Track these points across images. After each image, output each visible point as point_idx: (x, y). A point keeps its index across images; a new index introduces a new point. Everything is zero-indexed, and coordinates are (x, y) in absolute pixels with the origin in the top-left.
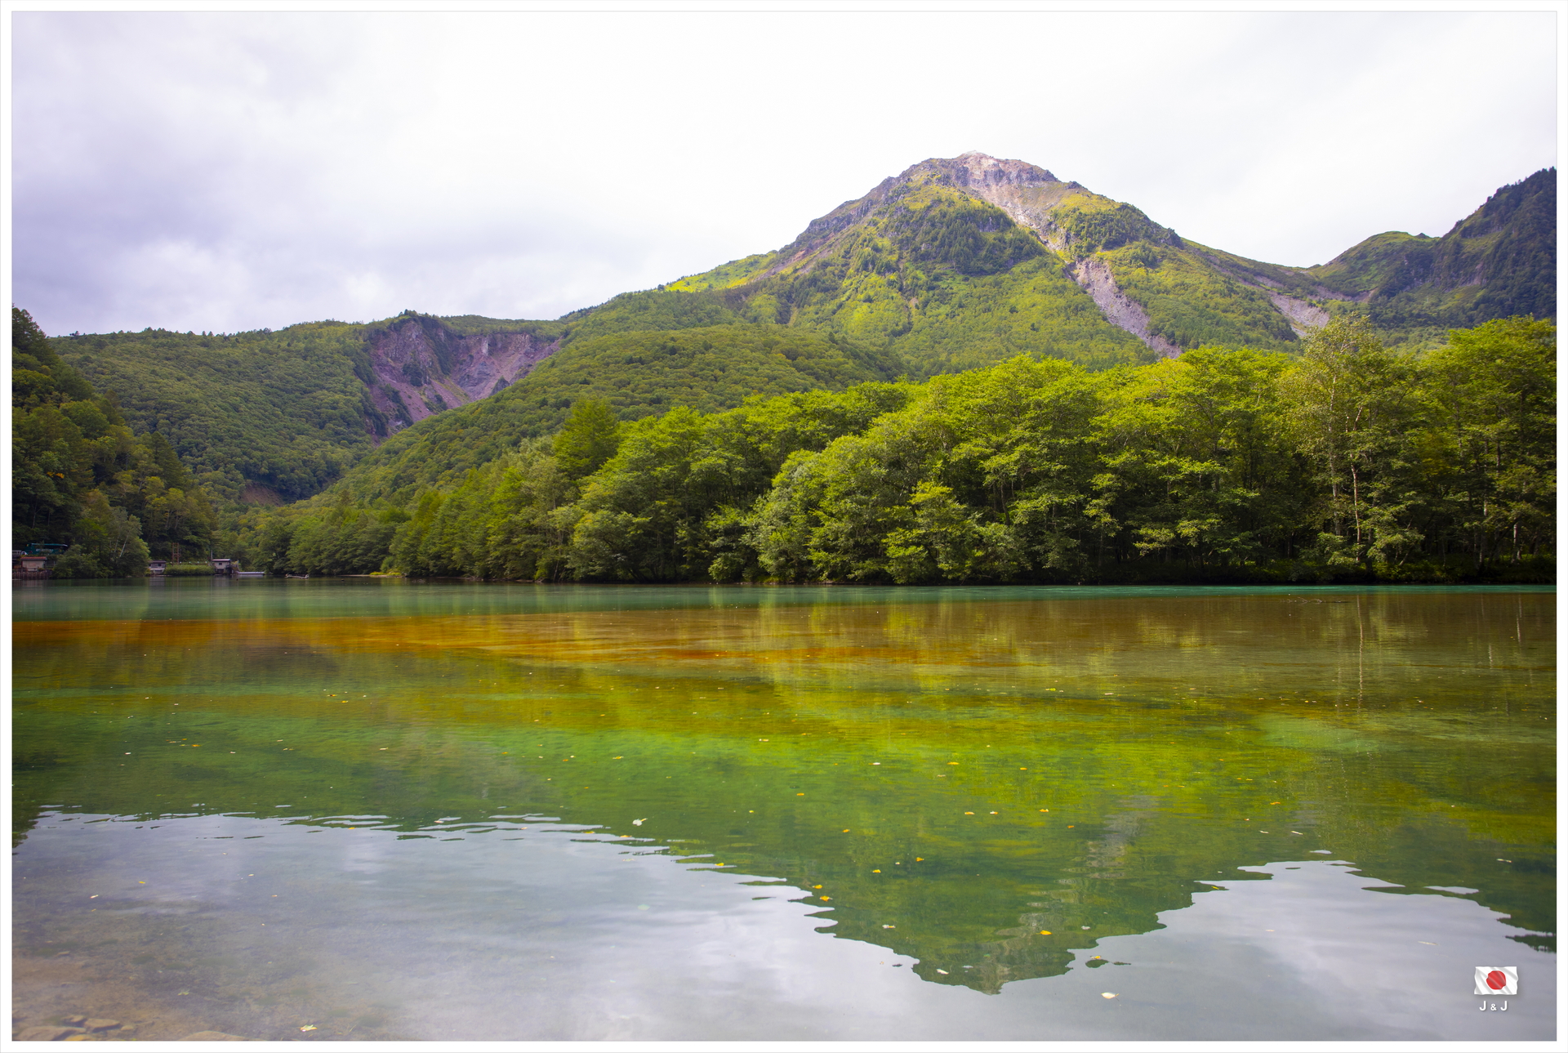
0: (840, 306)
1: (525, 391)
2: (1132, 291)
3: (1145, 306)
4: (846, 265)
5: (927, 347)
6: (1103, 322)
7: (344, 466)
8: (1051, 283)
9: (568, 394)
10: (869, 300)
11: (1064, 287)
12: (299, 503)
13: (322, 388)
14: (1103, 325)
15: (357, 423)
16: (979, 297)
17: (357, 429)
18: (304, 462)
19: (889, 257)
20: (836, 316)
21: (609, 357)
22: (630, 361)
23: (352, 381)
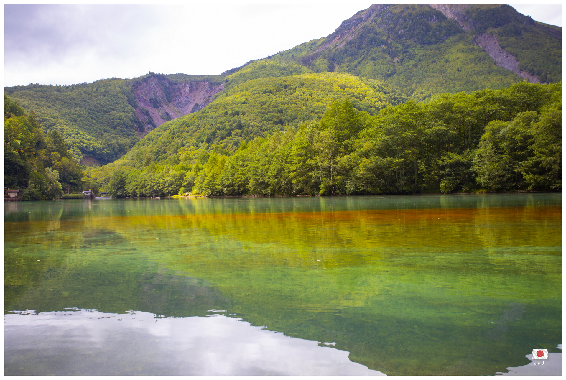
0: (359, 63)
1: (216, 108)
2: (509, 49)
3: (517, 56)
4: (361, 42)
5: (404, 81)
6: (495, 66)
7: (126, 147)
8: (466, 47)
9: (237, 109)
10: (373, 59)
11: (474, 49)
12: (109, 164)
13: (114, 110)
14: (495, 67)
15: (131, 126)
16: (429, 56)
17: (131, 129)
18: (108, 145)
19: (383, 38)
20: (358, 68)
21: (255, 90)
22: (265, 92)
23: (127, 106)
